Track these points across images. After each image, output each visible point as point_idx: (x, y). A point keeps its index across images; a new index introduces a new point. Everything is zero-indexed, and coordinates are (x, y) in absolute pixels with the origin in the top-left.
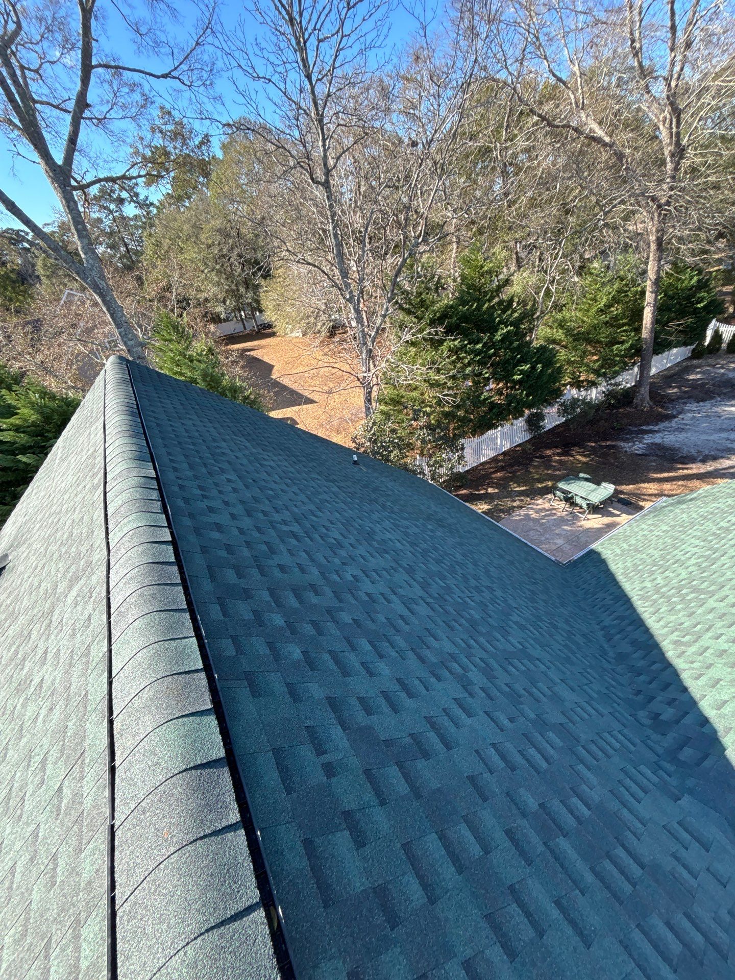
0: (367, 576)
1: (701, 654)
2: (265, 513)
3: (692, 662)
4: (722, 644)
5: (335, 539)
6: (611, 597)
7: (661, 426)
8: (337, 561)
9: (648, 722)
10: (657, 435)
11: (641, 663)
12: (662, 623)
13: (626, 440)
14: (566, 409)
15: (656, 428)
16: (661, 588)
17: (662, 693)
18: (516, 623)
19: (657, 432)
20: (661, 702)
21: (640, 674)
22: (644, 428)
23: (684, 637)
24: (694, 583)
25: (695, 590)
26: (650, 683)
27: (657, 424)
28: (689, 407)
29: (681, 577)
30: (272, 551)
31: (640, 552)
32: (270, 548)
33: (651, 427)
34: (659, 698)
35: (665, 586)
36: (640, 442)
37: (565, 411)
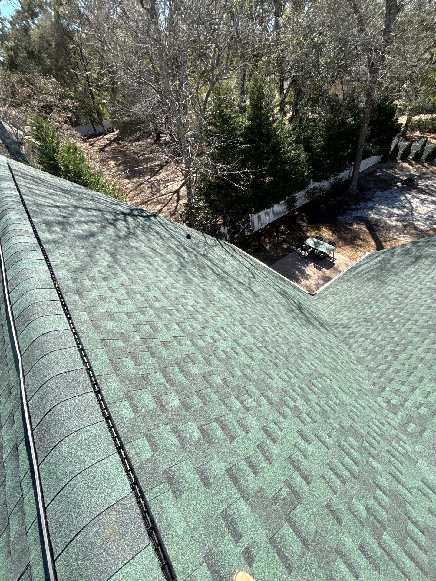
0: (220, 335)
1: (408, 360)
2: (141, 293)
3: (404, 365)
4: (420, 353)
5: (192, 306)
6: (346, 318)
7: (362, 205)
8: (198, 326)
9: (384, 405)
10: (360, 211)
11: (372, 364)
12: (380, 337)
13: (343, 215)
14: (309, 195)
15: (359, 207)
16: (376, 313)
17: (389, 385)
18: (305, 348)
19: (359, 209)
20: (390, 391)
21: (373, 372)
22: (352, 207)
23: (395, 347)
24: (396, 311)
25: (397, 316)
26: (380, 378)
27: (360, 205)
28: (378, 193)
29: (387, 307)
30: (155, 329)
31: (359, 288)
32: (152, 327)
33: (356, 206)
34: (388, 389)
35: (378, 312)
36: (350, 216)
37: (309, 196)
